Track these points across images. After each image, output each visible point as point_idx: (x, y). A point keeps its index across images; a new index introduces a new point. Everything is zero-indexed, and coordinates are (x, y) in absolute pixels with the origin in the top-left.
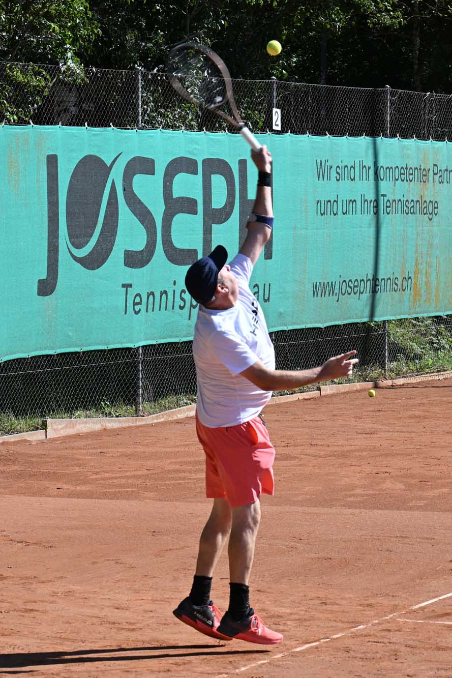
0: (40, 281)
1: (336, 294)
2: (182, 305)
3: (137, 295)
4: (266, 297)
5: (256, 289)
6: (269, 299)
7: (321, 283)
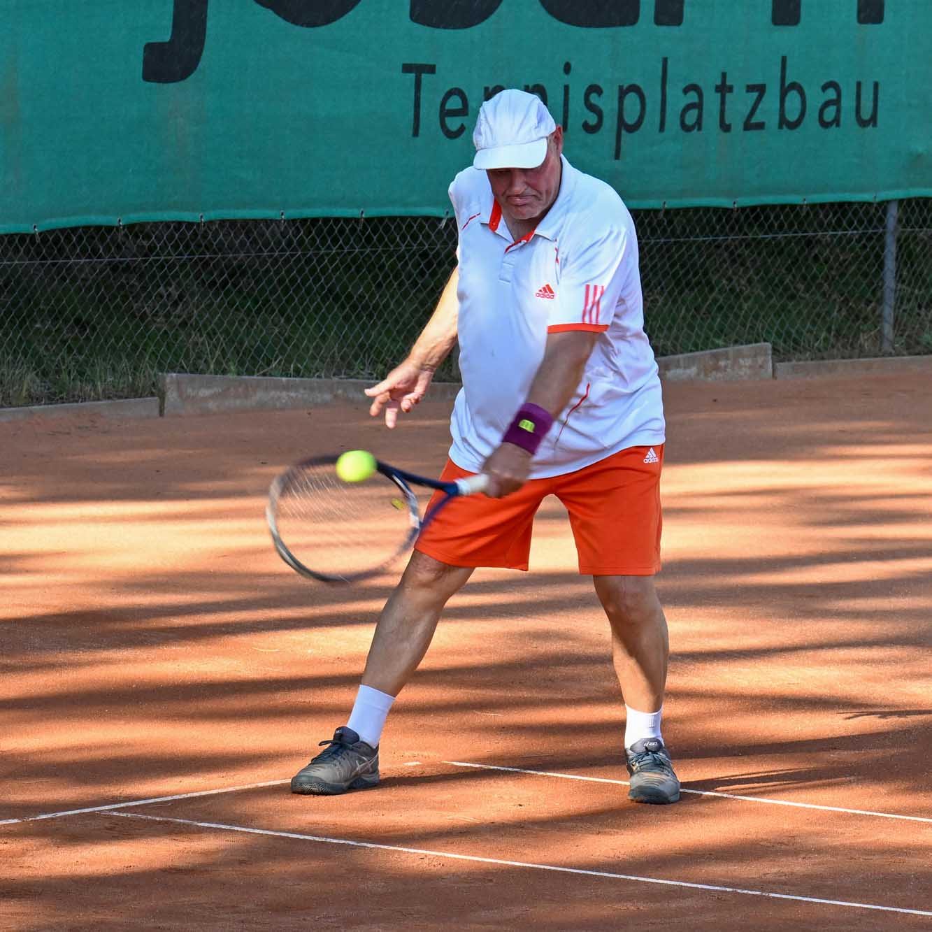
0: (150, 48)
2: (593, 120)
3: (450, 94)
4: (866, 115)
5: (831, 94)
6: (873, 120)
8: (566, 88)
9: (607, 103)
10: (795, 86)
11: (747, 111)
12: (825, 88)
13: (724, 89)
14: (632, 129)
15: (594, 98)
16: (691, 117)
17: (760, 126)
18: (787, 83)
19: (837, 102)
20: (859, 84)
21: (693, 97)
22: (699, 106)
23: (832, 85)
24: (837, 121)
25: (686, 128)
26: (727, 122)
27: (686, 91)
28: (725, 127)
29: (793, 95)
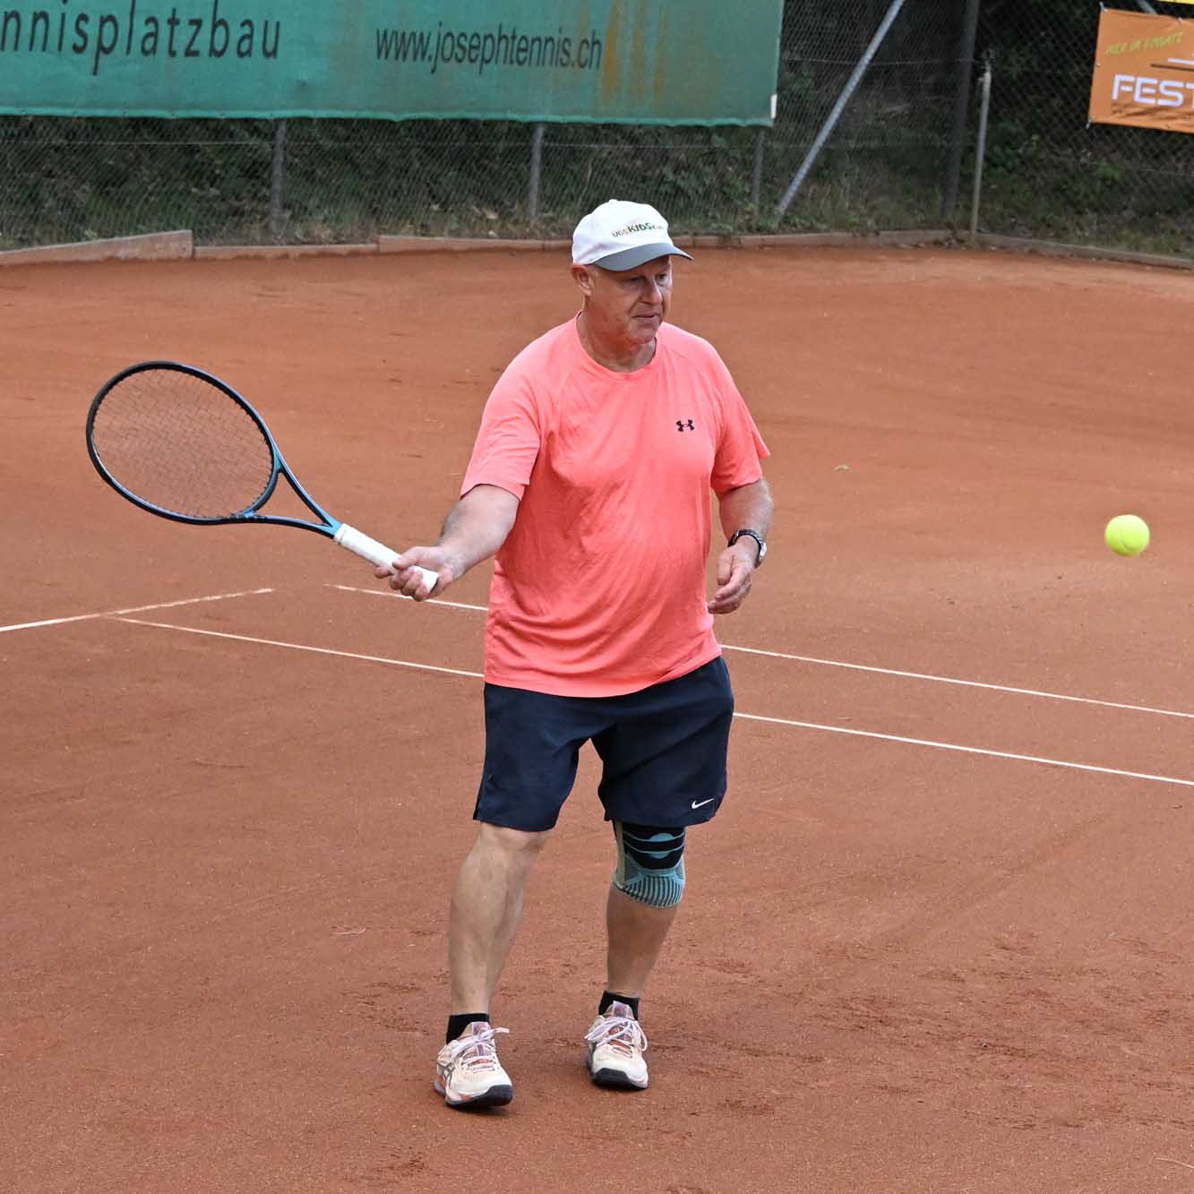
1: (430, 58)
2: (80, 43)
4: (270, 48)
5: (247, 30)
6: (274, 53)
7: (397, 34)
8: (63, 16)
9: (91, 28)
10: (223, 22)
11: (188, 41)
12: (243, 25)
13: (173, 22)
14: (107, 51)
15: (82, 25)
16: (149, 43)
17: (196, 53)
18: (218, 19)
19: (250, 36)
20: (266, 23)
21: (151, 28)
22: (154, 35)
23: (248, 23)
24: (249, 52)
25: (145, 52)
26: (174, 48)
27: (147, 22)
28: (172, 53)
29: (221, 29)
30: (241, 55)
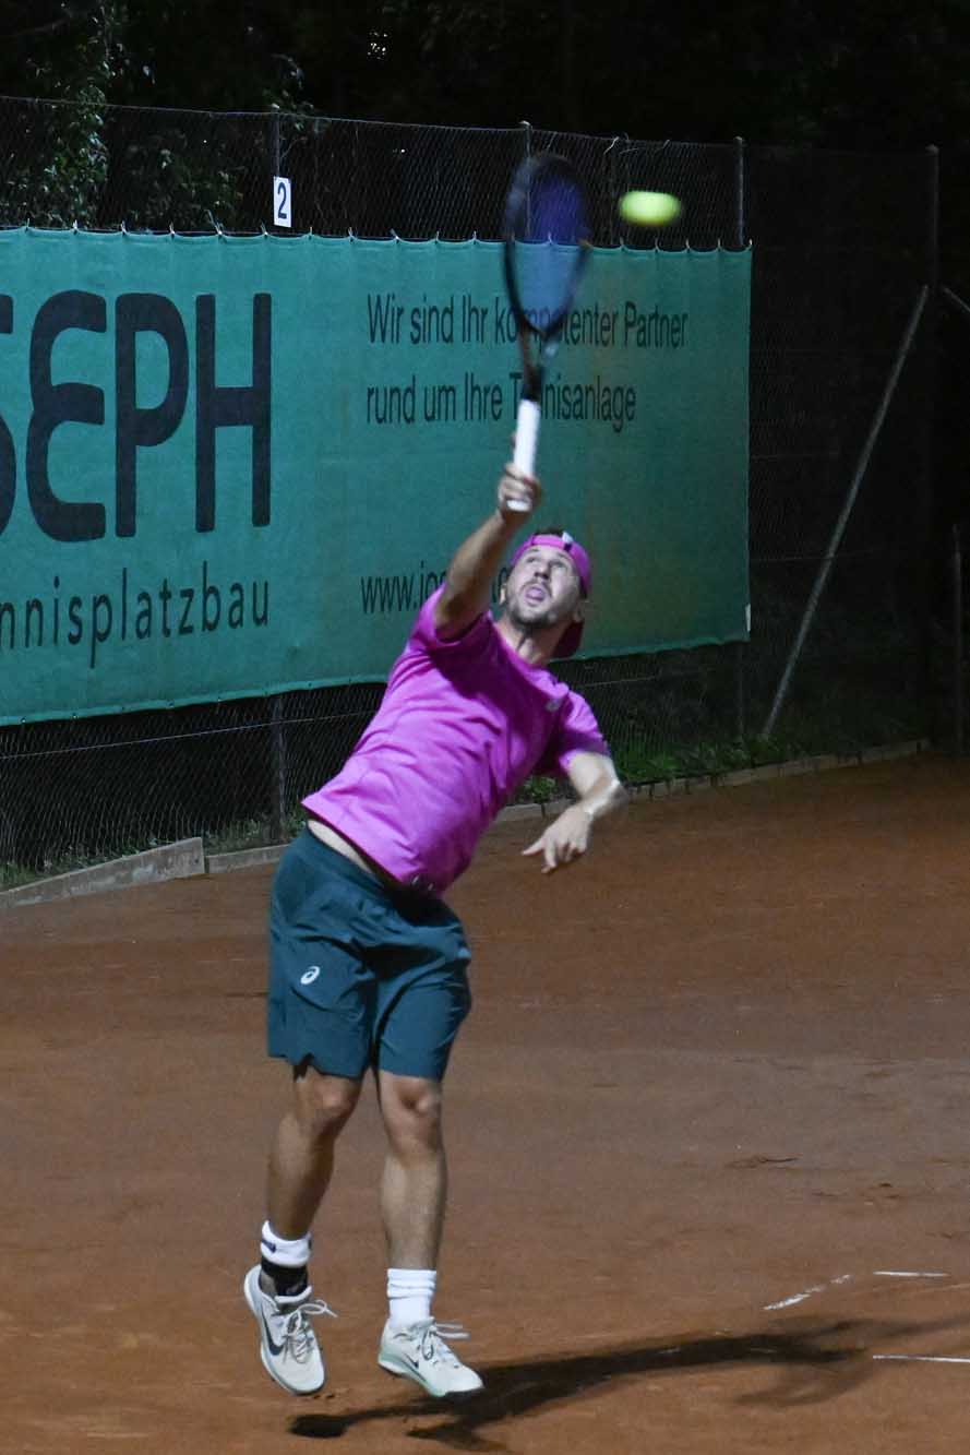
2: (75, 632)
4: (260, 613)
5: (237, 596)
6: (265, 618)
7: (380, 580)
8: (56, 602)
9: (84, 613)
10: (213, 590)
11: (181, 616)
12: (232, 589)
13: (165, 595)
14: (103, 637)
15: (76, 610)
16: (144, 624)
17: (190, 630)
18: (208, 586)
19: (240, 603)
20: (255, 584)
21: (144, 606)
22: (147, 613)
23: (237, 587)
24: (240, 621)
25: (140, 635)
26: (168, 626)
27: (139, 599)
28: (167, 632)
29: (211, 597)
30: (233, 625)
